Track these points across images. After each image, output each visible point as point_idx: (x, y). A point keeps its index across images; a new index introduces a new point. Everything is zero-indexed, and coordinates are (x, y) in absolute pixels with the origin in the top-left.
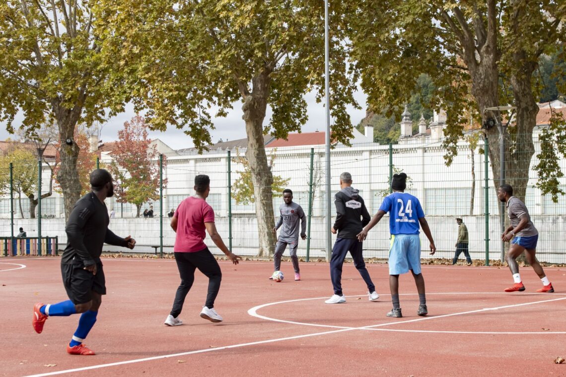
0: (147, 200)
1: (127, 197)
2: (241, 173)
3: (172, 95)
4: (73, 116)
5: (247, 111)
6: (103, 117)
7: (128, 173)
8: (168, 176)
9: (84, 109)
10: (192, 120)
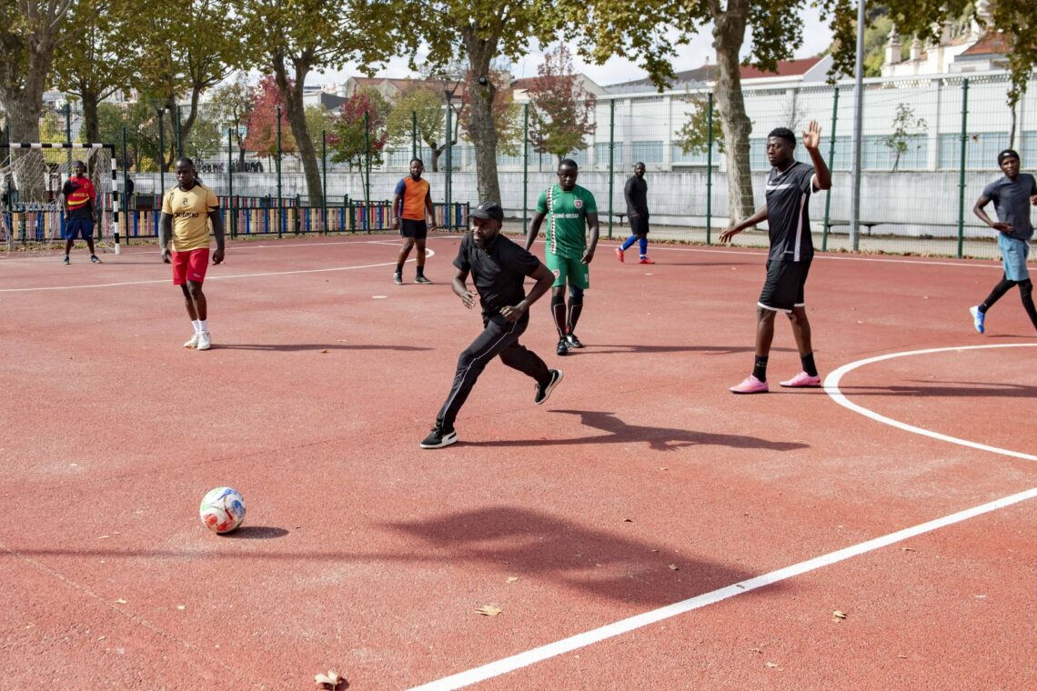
0: (572, 149)
1: (548, 147)
2: (692, 115)
3: (621, 18)
4: (488, 48)
5: (718, 37)
6: (526, 49)
7: (549, 117)
8: (597, 120)
9: (501, 39)
10: (647, 50)
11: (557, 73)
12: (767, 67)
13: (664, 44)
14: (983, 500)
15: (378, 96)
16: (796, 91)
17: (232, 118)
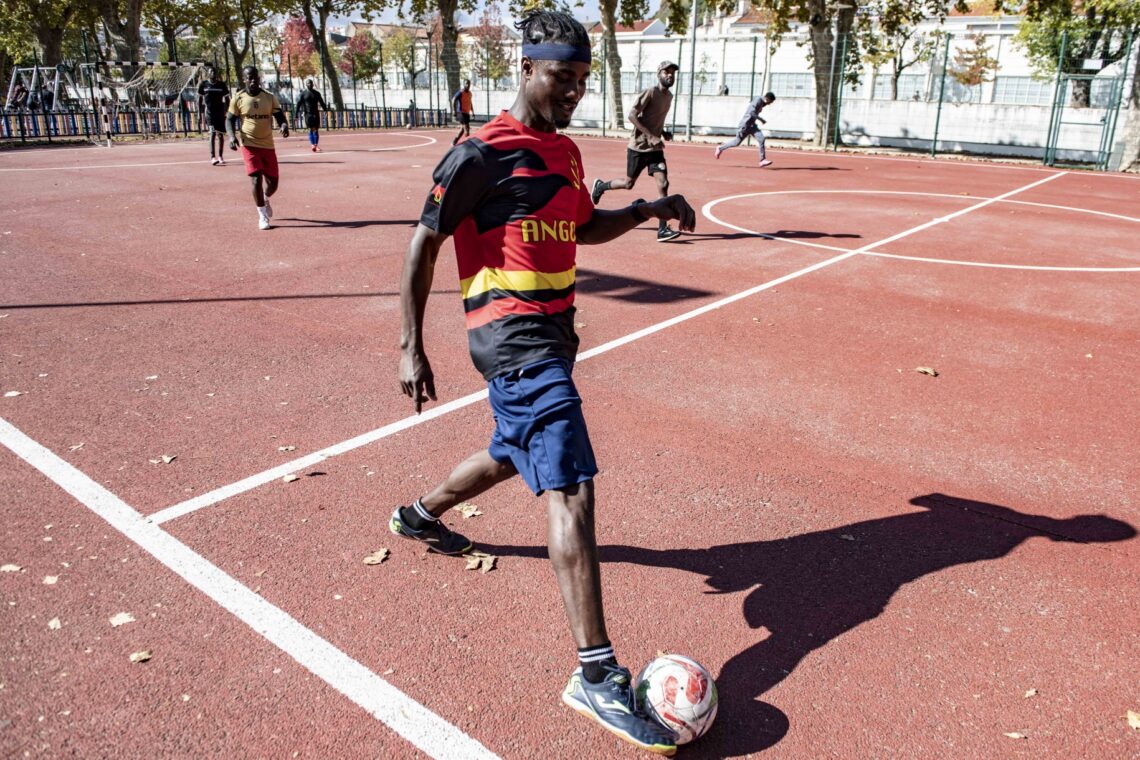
7: (487, 53)
11: (492, 24)
12: (629, 24)
13: (565, 7)
14: (805, 266)
15: (371, 35)
16: (642, 42)
17: (269, 49)
